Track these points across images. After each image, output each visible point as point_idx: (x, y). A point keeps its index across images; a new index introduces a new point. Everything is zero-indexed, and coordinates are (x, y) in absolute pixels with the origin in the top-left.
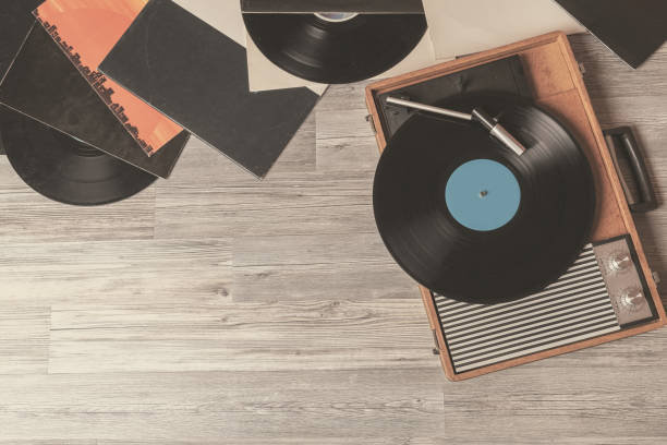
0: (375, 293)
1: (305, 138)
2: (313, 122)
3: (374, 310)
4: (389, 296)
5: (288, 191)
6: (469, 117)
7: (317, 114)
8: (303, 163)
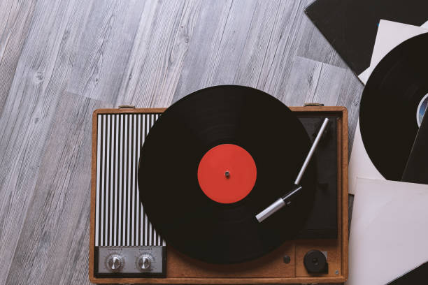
0: (186, 72)
1: (327, 54)
2: (338, 65)
3: (173, 68)
4: (180, 82)
5: (288, 29)
6: (296, 182)
7: (344, 70)
8: (307, 47)
